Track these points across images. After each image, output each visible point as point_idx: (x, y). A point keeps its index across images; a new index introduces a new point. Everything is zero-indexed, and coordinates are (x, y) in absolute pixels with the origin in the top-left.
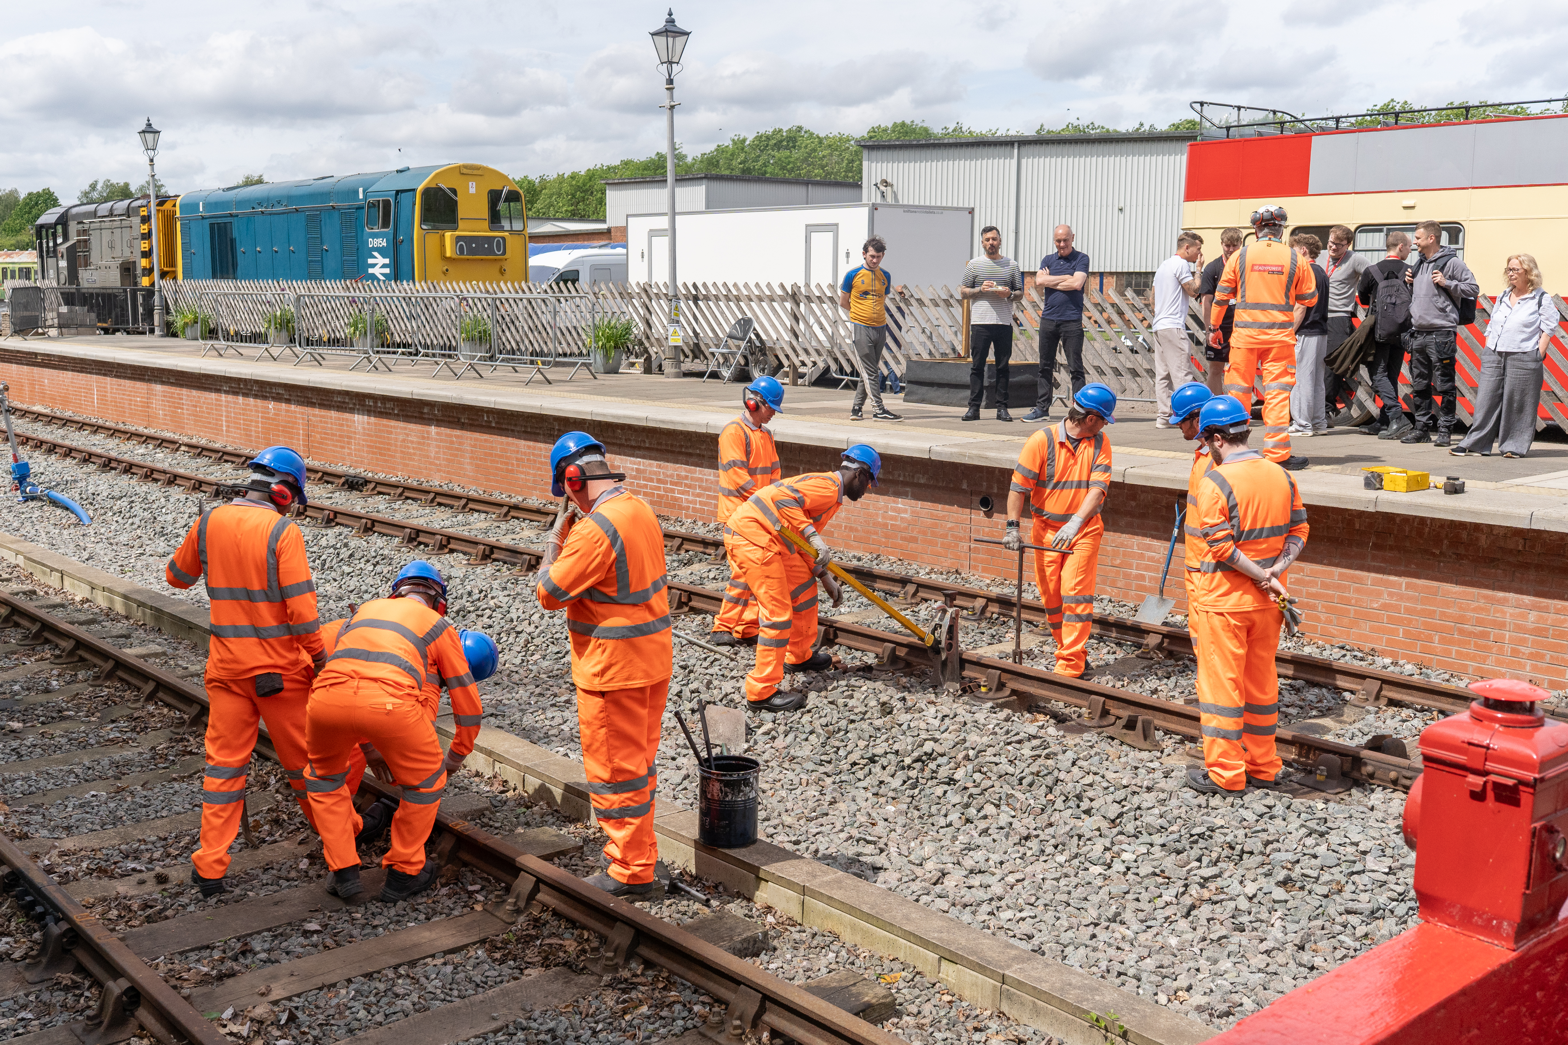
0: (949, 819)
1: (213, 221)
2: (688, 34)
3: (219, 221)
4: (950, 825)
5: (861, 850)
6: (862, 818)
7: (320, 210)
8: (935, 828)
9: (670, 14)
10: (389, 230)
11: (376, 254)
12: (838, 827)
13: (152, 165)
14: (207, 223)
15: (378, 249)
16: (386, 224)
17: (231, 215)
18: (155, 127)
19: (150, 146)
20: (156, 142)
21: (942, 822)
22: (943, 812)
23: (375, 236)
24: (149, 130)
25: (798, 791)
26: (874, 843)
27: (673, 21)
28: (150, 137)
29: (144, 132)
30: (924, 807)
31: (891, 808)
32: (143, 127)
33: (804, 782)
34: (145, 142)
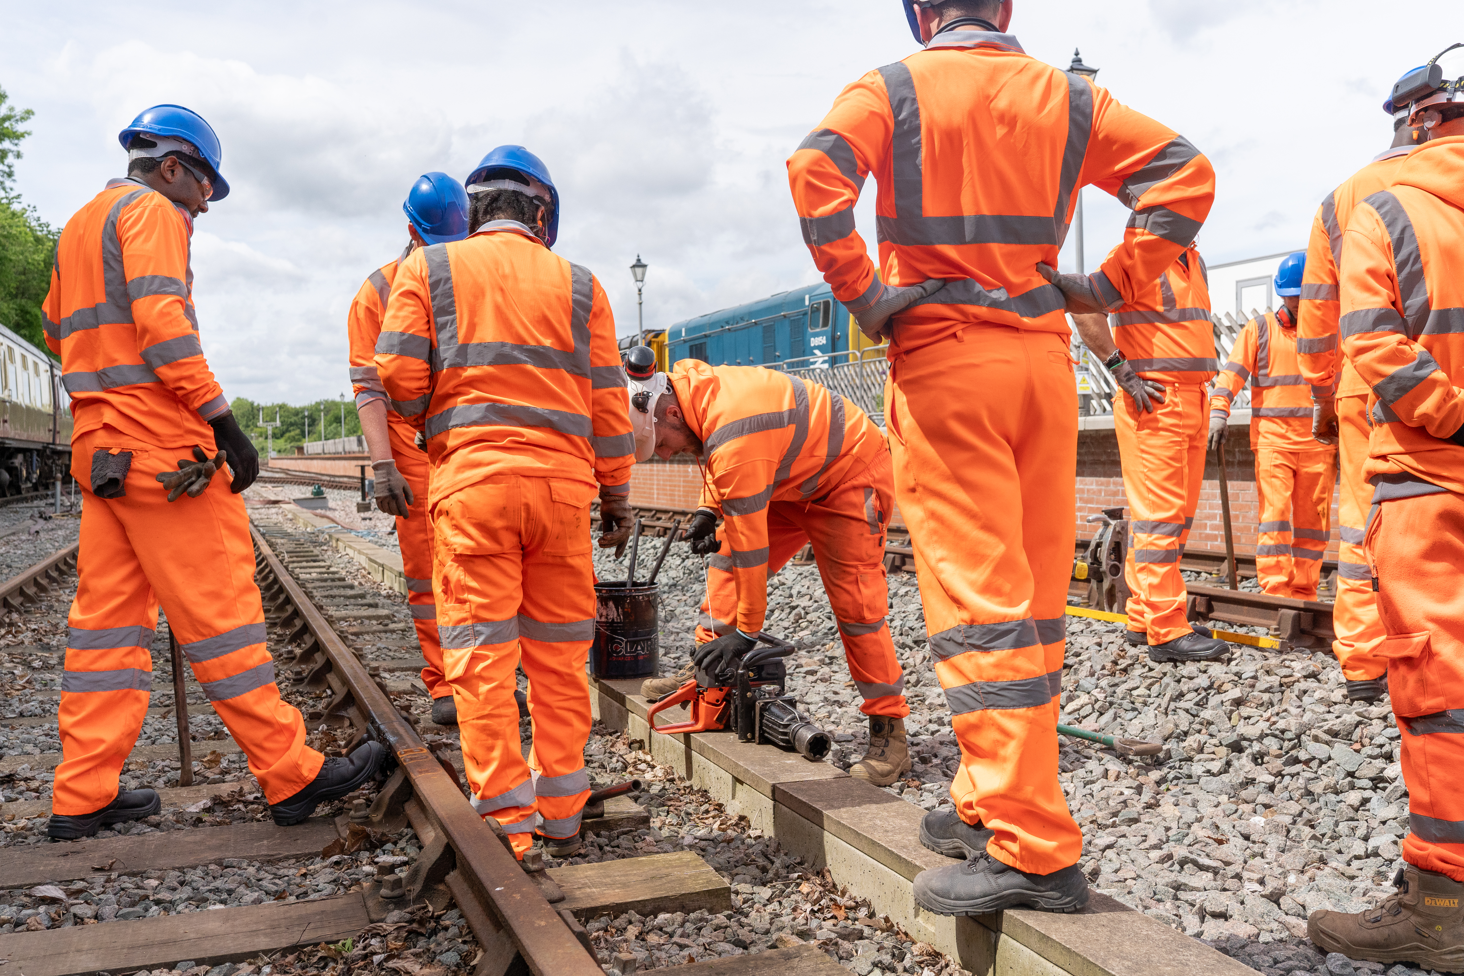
0: (1372, 843)
1: (692, 343)
2: (1094, 72)
3: (697, 342)
4: (1376, 854)
5: (1183, 878)
6: (1199, 831)
7: (773, 320)
8: (1346, 857)
9: (1077, 54)
10: (828, 329)
11: (817, 352)
12: (1153, 840)
13: (640, 294)
14: (688, 345)
15: (818, 347)
16: (825, 324)
17: (706, 336)
18: (644, 261)
19: (639, 277)
20: (644, 274)
21: (1359, 848)
22: (1361, 832)
23: (816, 335)
24: (639, 264)
25: (1096, 787)
26: (1215, 872)
27: (1080, 61)
28: (639, 271)
29: (634, 266)
30: (1325, 825)
31: (1258, 821)
32: (634, 262)
33: (1112, 775)
34: (635, 275)
